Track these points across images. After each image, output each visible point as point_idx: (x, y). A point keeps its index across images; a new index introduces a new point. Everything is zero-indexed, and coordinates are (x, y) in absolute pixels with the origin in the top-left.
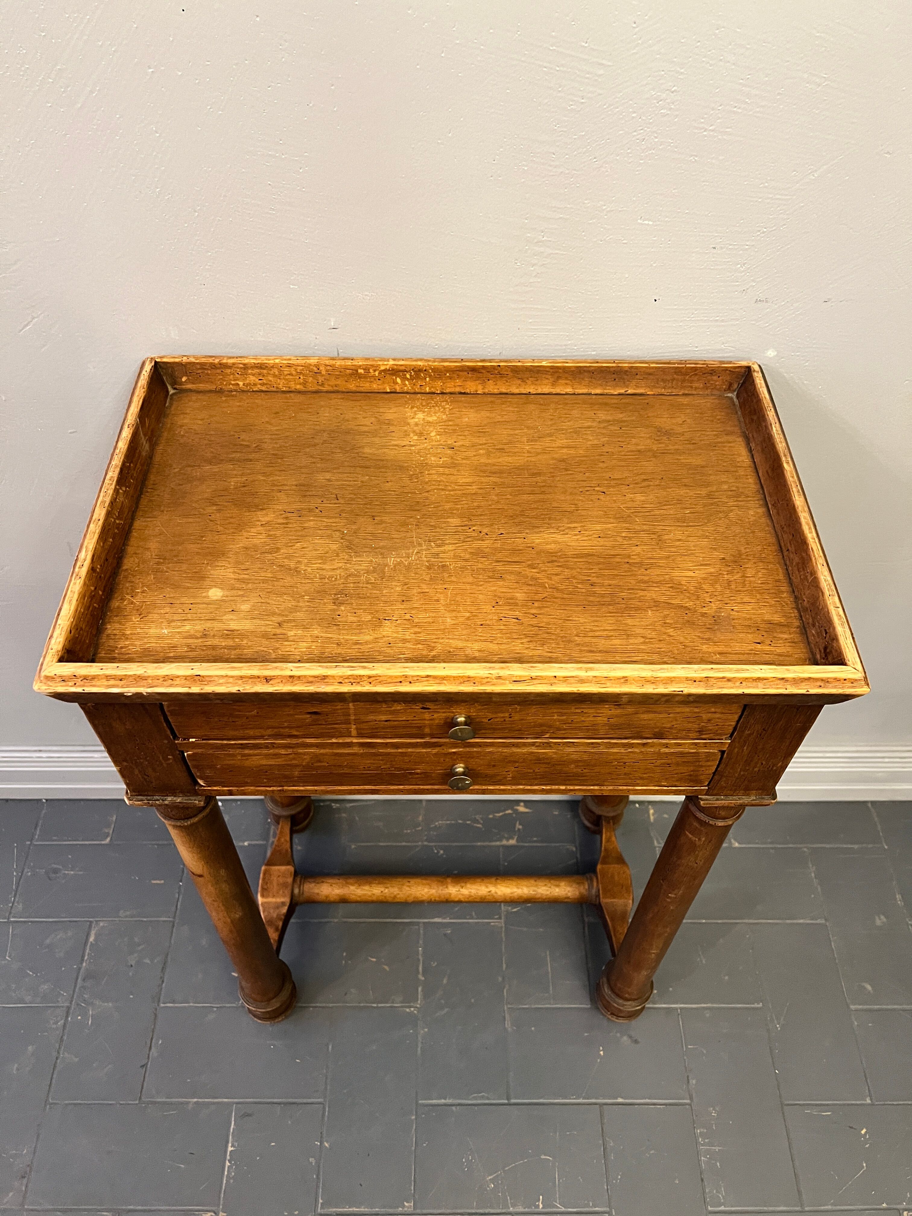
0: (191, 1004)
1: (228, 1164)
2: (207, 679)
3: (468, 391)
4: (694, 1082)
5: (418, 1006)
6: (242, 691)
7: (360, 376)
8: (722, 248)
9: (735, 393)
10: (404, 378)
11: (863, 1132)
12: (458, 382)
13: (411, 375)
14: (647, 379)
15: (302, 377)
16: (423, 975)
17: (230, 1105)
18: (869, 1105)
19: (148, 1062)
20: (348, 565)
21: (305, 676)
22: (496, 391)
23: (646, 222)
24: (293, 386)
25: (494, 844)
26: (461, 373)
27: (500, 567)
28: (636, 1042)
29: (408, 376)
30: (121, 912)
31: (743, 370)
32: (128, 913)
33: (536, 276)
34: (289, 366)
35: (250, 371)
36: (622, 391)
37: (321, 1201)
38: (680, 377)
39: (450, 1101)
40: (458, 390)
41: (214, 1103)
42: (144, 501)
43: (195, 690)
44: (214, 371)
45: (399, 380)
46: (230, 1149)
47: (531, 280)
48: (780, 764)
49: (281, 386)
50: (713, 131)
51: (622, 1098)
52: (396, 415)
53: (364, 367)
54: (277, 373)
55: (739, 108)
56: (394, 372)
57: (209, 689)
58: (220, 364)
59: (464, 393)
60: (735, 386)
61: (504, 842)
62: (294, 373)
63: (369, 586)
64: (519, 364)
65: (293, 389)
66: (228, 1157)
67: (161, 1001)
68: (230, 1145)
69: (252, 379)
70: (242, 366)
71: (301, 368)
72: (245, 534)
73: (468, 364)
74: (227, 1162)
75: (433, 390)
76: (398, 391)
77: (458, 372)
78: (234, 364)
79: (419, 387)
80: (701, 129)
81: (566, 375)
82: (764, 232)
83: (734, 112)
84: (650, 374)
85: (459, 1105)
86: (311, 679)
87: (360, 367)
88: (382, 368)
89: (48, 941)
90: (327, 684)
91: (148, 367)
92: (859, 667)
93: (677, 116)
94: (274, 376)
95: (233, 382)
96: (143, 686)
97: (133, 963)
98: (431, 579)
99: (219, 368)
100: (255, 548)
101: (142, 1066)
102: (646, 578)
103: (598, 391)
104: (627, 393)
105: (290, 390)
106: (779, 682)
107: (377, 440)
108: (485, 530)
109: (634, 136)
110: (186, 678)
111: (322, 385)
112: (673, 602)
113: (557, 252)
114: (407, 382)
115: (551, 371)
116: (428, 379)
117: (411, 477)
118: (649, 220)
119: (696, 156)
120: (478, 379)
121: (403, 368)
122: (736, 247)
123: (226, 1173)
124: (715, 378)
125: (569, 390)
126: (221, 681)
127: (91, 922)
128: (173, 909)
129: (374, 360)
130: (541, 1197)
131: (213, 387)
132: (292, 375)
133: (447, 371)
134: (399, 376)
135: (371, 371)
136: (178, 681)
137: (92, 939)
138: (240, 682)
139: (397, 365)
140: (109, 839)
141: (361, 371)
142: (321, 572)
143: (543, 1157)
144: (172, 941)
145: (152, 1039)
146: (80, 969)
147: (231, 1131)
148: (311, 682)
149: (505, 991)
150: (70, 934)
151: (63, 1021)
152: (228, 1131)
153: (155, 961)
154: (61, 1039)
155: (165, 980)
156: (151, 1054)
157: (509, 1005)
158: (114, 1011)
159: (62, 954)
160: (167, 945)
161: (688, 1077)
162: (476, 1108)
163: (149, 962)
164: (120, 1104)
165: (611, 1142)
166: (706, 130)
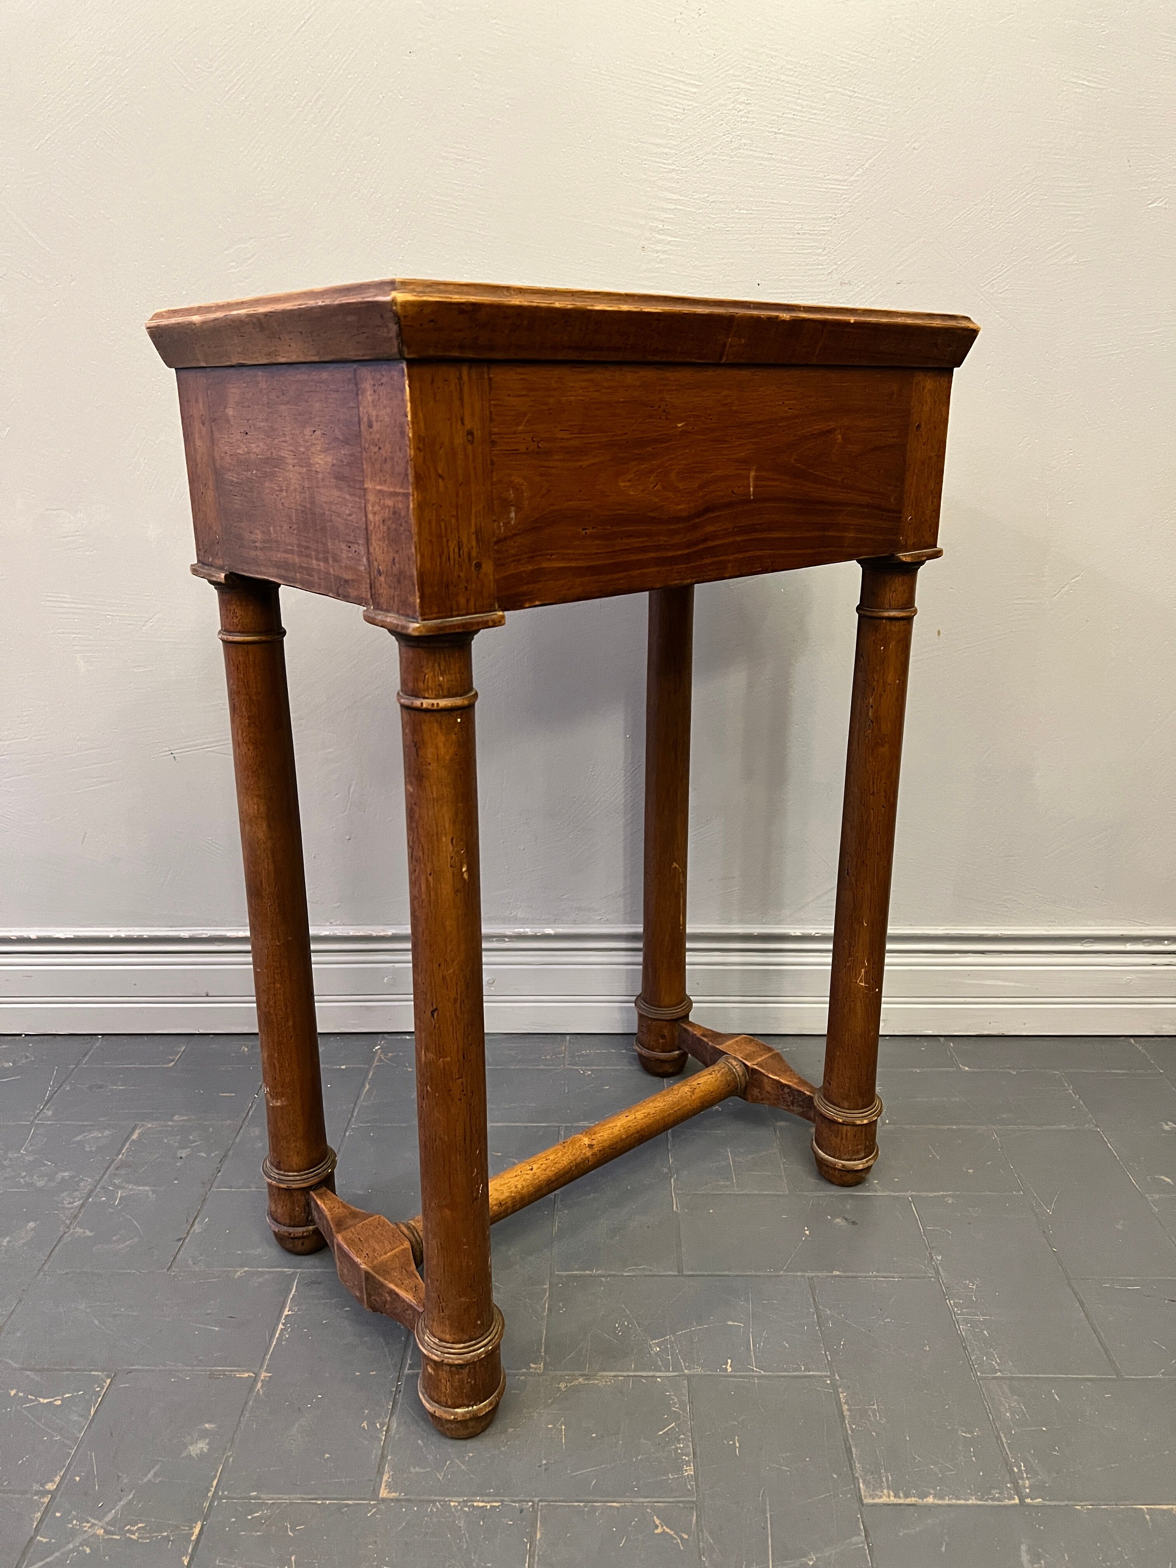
1: (281, 1326)
4: (939, 1258)
8: (804, 234)
17: (292, 1274)
19: (186, 1238)
23: (742, 211)
28: (855, 1224)
30: (177, 1116)
32: (186, 1118)
33: (659, 262)
37: (409, 1362)
39: (598, 1272)
41: (269, 1272)
46: (286, 1313)
47: (656, 266)
50: (781, 133)
51: (839, 1271)
55: (797, 115)
66: (283, 1321)
67: (215, 1185)
68: (287, 1309)
74: (280, 1325)
80: (772, 132)
83: (794, 119)
85: (610, 1275)
89: (78, 1138)
93: (753, 123)
97: (183, 1155)
101: (179, 1240)
109: (724, 139)
113: (675, 239)
122: (816, 232)
123: (277, 1335)
127: (136, 1124)
128: (244, 1115)
130: (729, 1361)
137: (135, 1137)
140: (173, 1063)
143: (729, 1323)
144: (237, 1140)
145: (196, 1217)
146: (113, 1160)
147: (291, 1296)
149: (672, 1180)
150: (106, 1133)
151: (81, 1201)
152: (287, 1297)
153: (213, 1155)
154: (75, 1217)
155: (222, 1170)
156: (192, 1231)
157: (678, 1192)
158: (150, 1193)
159: (94, 1149)
160: (231, 1142)
161: (930, 1254)
162: (634, 1279)
163: (205, 1155)
164: (140, 1272)
165: (827, 1310)
166: (776, 133)
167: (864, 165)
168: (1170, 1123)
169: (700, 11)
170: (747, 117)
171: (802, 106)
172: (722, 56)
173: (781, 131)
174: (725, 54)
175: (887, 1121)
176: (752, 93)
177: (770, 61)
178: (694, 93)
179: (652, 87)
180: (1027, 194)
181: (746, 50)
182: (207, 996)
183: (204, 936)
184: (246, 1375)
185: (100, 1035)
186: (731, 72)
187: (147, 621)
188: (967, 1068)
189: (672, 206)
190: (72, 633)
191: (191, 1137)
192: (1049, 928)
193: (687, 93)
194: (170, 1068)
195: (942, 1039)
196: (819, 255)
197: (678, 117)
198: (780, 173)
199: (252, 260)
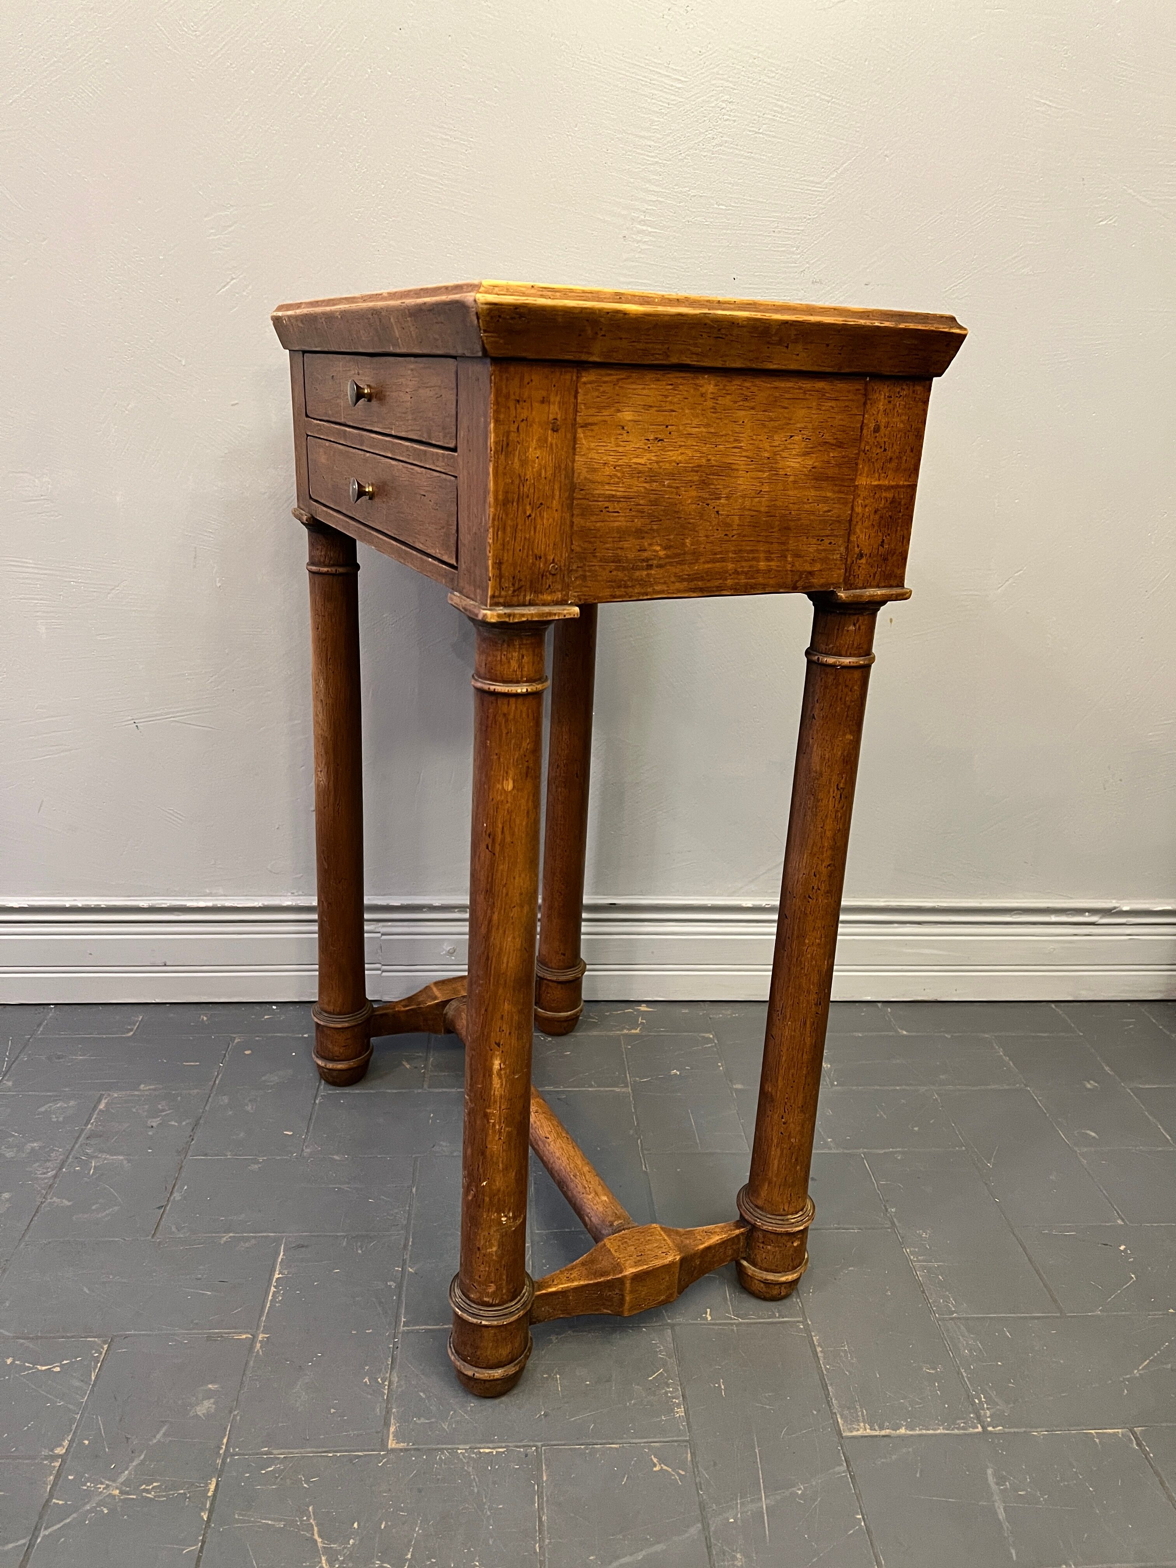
0: (229, 1157)
1: (273, 1289)
4: (893, 1210)
8: (780, 232)
11: (1122, 1248)
17: (278, 1238)
19: (167, 1205)
23: (721, 207)
25: (611, 1033)
30: (142, 1086)
32: (151, 1087)
37: (403, 1319)
41: (255, 1237)
46: (277, 1276)
55: (777, 117)
61: (625, 1031)
66: (274, 1284)
67: (190, 1153)
68: (277, 1273)
74: (272, 1288)
89: (43, 1109)
97: (154, 1124)
101: (159, 1208)
113: (656, 230)
123: (270, 1298)
127: (101, 1094)
128: (211, 1083)
130: (708, 1310)
137: (102, 1106)
140: (132, 1033)
144: (207, 1108)
145: (174, 1185)
146: (83, 1130)
147: (280, 1260)
150: (72, 1103)
151: (54, 1172)
152: (275, 1260)
153: (184, 1123)
154: (51, 1186)
155: (195, 1139)
156: (172, 1198)
157: (646, 1152)
158: (125, 1162)
159: (61, 1119)
160: (201, 1111)
161: (885, 1206)
163: (176, 1124)
166: (756, 133)
167: (838, 169)
168: (1092, 1082)
169: (688, 8)
170: (730, 115)
171: (781, 107)
172: (708, 54)
173: (761, 131)
174: (710, 52)
175: (836, 1083)
176: (735, 91)
177: (753, 62)
178: (679, 88)
179: (639, 79)
180: (989, 206)
181: (730, 49)
182: (165, 965)
183: (163, 906)
184: (244, 1336)
185: (52, 1004)
186: (715, 70)
187: (113, 589)
188: (905, 1033)
189: (655, 198)
190: (34, 599)
191: (160, 1106)
192: (981, 900)
193: (673, 88)
194: (129, 1037)
195: (879, 1005)
196: (793, 253)
197: (663, 111)
198: (758, 172)
199: (233, 228)
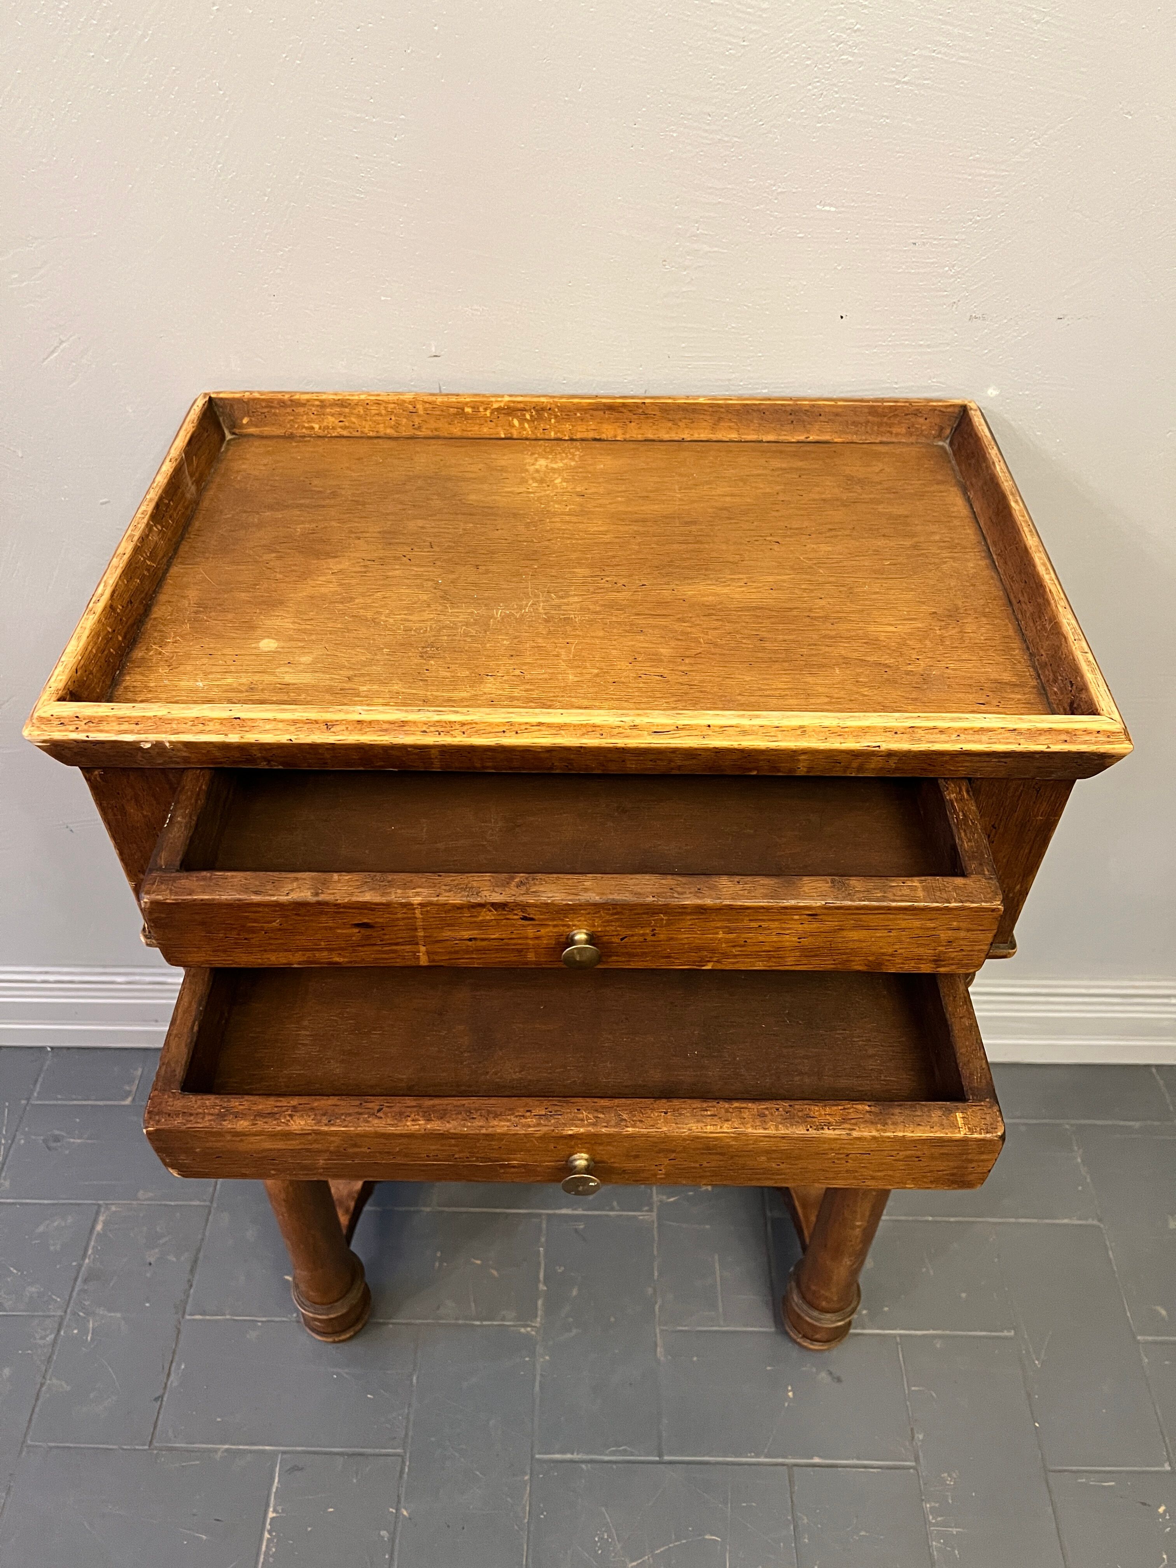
0: (228, 1317)
1: (267, 1535)
2: (250, 723)
3: (604, 436)
4: (921, 1437)
5: (538, 1325)
6: (295, 741)
7: (466, 417)
8: (924, 244)
9: (948, 441)
10: (522, 420)
11: (1161, 1510)
12: (592, 424)
13: (531, 416)
14: (833, 421)
15: (393, 418)
16: (545, 1283)
17: (274, 1454)
18: (1167, 1472)
19: (164, 1393)
20: (442, 617)
21: (378, 721)
22: (640, 437)
24: (383, 430)
26: (595, 413)
27: (641, 621)
28: (839, 1380)
29: (528, 417)
30: (141, 1193)
31: (957, 410)
32: (150, 1196)
33: (689, 283)
34: (378, 403)
35: (328, 410)
36: (802, 438)
38: (876, 419)
39: (579, 1456)
40: (591, 435)
41: (251, 1452)
42: (184, 547)
43: (233, 738)
44: (283, 411)
45: (516, 422)
46: (271, 1515)
47: (684, 289)
48: (1018, 887)
49: (366, 430)
50: (907, 83)
51: (820, 1457)
52: (511, 462)
53: (472, 404)
54: (362, 412)
55: (939, 53)
56: (510, 411)
57: (251, 737)
58: (291, 401)
59: (599, 440)
60: (948, 431)
62: (383, 412)
63: (469, 640)
64: (670, 401)
65: (381, 434)
66: (268, 1527)
67: (188, 1310)
68: (271, 1509)
69: (330, 420)
70: (317, 403)
71: (393, 406)
72: (311, 582)
73: (604, 401)
74: (266, 1533)
75: (559, 435)
76: (515, 436)
77: (591, 412)
78: (308, 401)
79: (541, 431)
80: (893, 80)
81: (730, 416)
82: (977, 222)
83: (933, 59)
84: (837, 415)
85: (590, 1461)
86: (385, 726)
87: (466, 404)
88: (495, 406)
89: (40, 1230)
90: (407, 733)
91: (200, 403)
92: (1116, 716)
93: (862, 63)
94: (359, 416)
95: (306, 425)
96: (166, 732)
97: (152, 1260)
98: (549, 632)
99: (289, 406)
100: (323, 597)
101: (156, 1399)
102: (833, 633)
103: (771, 437)
104: (808, 440)
105: (378, 435)
106: (1008, 734)
107: (485, 487)
108: (623, 581)
109: (810, 90)
110: (222, 721)
111: (419, 428)
112: (868, 659)
113: (716, 249)
114: (526, 425)
115: (711, 409)
116: (553, 421)
117: (527, 525)
118: (831, 205)
119: (887, 118)
120: (617, 420)
121: (522, 405)
122: (943, 243)
123: (264, 1549)
124: (922, 420)
125: (734, 436)
126: (268, 727)
127: (99, 1206)
128: (211, 1190)
129: (484, 396)
131: (280, 432)
132: (382, 416)
133: (578, 410)
134: (517, 417)
135: (481, 409)
136: (210, 726)
137: (99, 1227)
138: (292, 728)
139: (514, 402)
141: (468, 410)
142: (407, 624)
143: (707, 1537)
144: (207, 1234)
145: (172, 1362)
146: (80, 1266)
147: (274, 1490)
148: (386, 730)
149: (657, 1307)
150: (70, 1220)
151: (53, 1336)
152: (270, 1489)
153: (183, 1258)
154: (49, 1359)
155: (194, 1283)
156: (169, 1383)
157: (662, 1327)
158: (123, 1323)
159: (58, 1247)
160: (200, 1237)
161: (912, 1429)
162: (614, 1467)
163: (174, 1259)
164: (123, 1449)
165: (805, 1518)
166: (899, 82)
170: (853, 54)
189: (714, 199)
191: (158, 1231)
194: (127, 1105)
196: (943, 276)
197: (733, 51)
199: (43, 269)
